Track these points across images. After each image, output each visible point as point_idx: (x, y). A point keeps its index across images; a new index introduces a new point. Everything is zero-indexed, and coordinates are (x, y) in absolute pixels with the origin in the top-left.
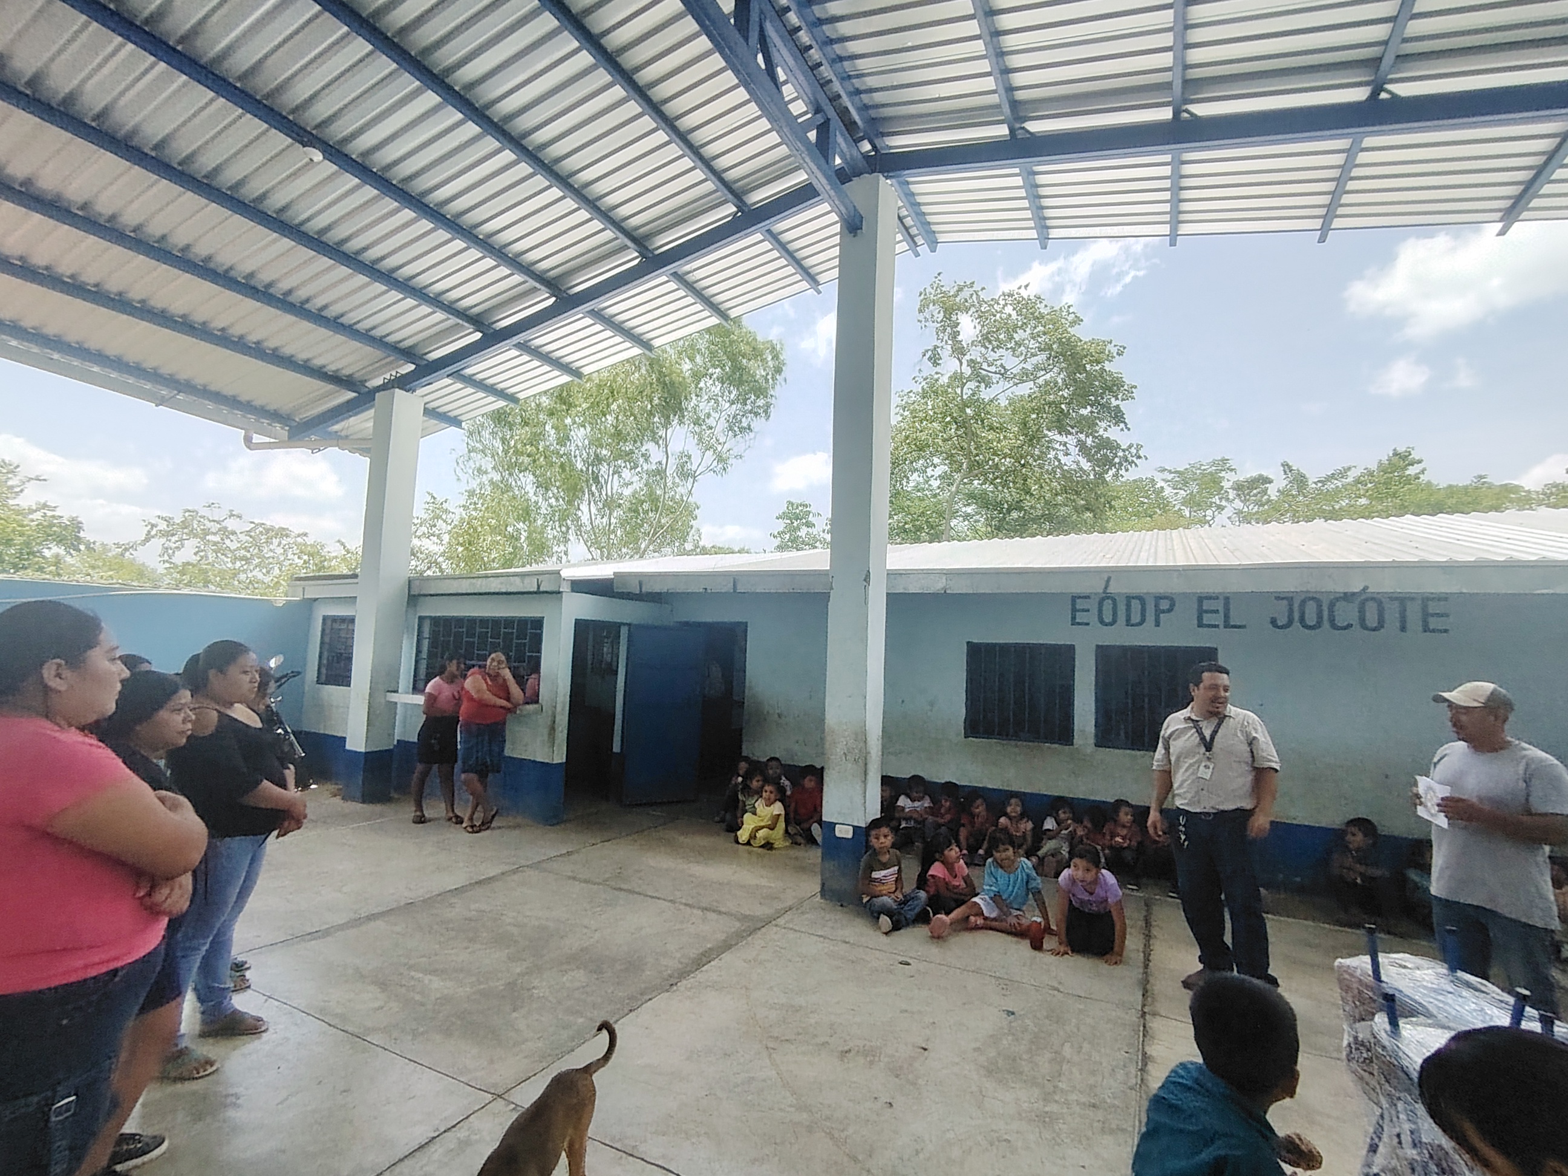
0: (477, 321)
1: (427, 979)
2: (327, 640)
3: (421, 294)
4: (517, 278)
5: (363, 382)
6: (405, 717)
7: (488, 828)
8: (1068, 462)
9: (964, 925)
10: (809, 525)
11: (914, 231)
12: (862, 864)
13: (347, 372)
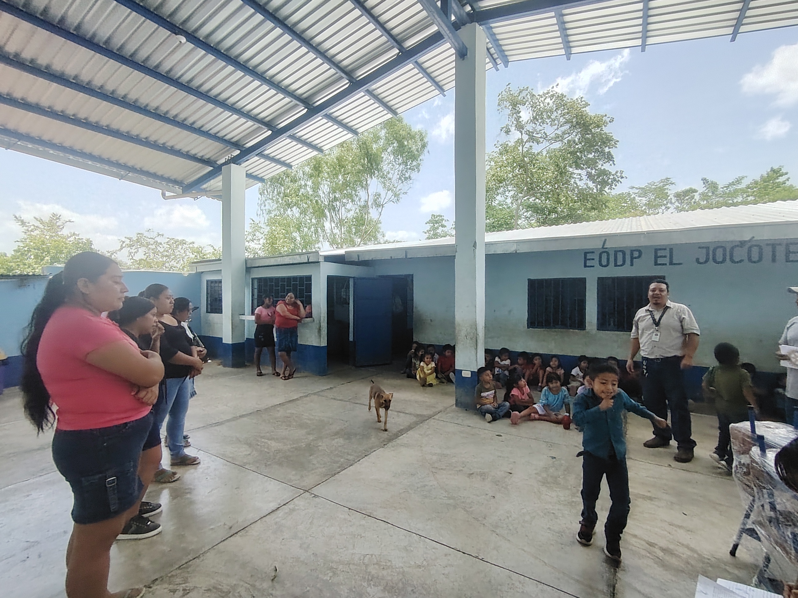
0: (269, 124)
1: (269, 442)
2: (209, 291)
3: (240, 112)
4: (287, 100)
5: (215, 162)
6: (249, 326)
7: (292, 377)
8: (581, 184)
9: (529, 418)
10: (443, 226)
11: (495, 56)
12: (476, 389)
13: (207, 157)
